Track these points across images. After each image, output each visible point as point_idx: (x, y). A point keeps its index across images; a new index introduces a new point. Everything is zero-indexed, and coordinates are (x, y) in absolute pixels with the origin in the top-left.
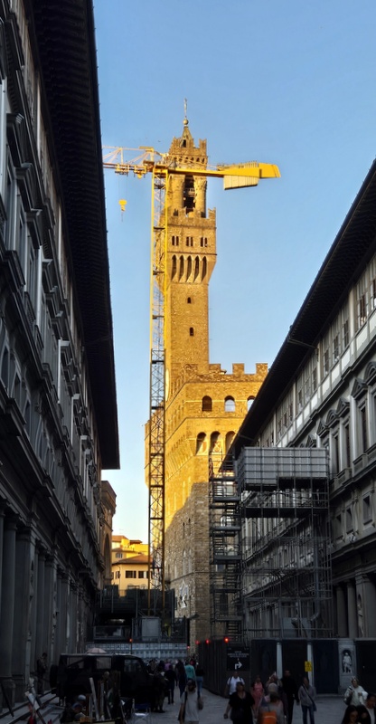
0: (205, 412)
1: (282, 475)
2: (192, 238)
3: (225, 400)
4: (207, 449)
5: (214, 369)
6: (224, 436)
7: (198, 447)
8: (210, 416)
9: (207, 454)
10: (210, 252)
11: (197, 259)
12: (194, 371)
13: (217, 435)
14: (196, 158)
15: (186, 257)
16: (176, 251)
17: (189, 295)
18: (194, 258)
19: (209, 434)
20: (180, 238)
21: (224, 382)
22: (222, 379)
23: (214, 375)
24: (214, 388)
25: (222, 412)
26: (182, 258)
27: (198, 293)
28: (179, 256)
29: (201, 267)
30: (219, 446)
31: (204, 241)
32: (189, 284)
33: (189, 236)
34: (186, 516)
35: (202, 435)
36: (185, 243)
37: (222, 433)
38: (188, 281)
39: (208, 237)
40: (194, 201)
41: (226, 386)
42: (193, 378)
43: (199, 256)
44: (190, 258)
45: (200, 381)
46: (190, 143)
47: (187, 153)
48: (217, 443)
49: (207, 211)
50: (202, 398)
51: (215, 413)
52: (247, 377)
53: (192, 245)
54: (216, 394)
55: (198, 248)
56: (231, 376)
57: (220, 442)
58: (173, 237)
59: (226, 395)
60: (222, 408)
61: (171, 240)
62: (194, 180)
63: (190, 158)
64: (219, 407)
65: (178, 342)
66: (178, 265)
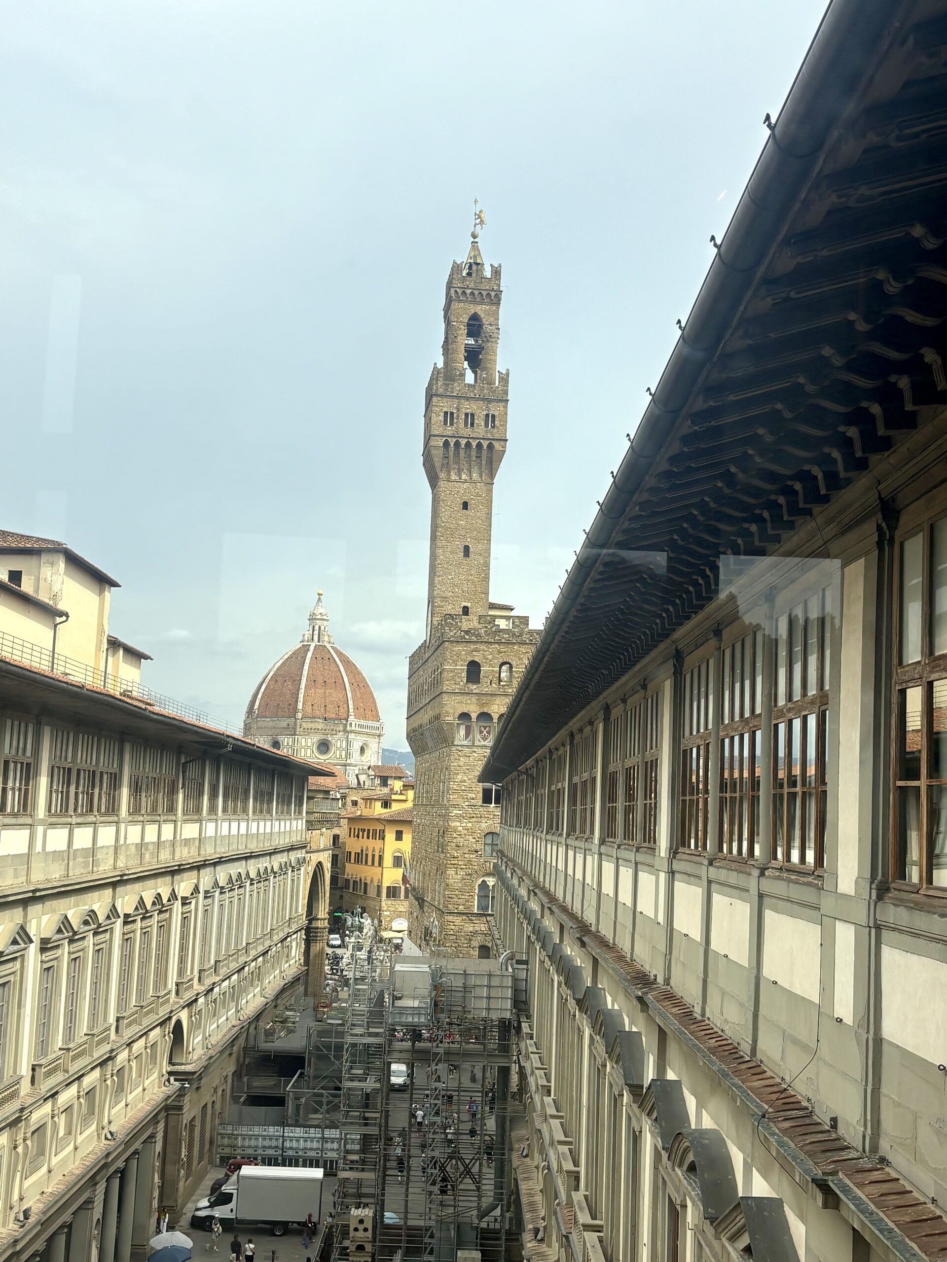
0: (470, 685)
2: (473, 415)
3: (500, 667)
4: (471, 736)
5: (485, 622)
6: (495, 720)
7: (459, 732)
8: (477, 691)
9: (470, 744)
10: (497, 436)
11: (479, 445)
12: (457, 623)
13: (485, 716)
14: (484, 293)
15: (463, 442)
16: (449, 433)
17: (465, 499)
18: (474, 444)
19: (474, 716)
20: (455, 415)
21: (499, 643)
22: (497, 638)
23: (486, 631)
24: (484, 650)
25: (494, 685)
26: (457, 444)
27: (478, 495)
28: (452, 442)
29: (484, 458)
30: (488, 732)
31: (490, 419)
32: (466, 481)
33: (468, 411)
34: (441, 823)
35: (465, 716)
36: (462, 422)
37: (493, 715)
38: (464, 477)
39: (496, 414)
40: (481, 357)
41: (503, 648)
42: (455, 634)
43: (482, 441)
44: (468, 445)
45: (465, 639)
46: (477, 271)
47: (472, 285)
48: (485, 728)
49: (497, 374)
50: (466, 663)
51: (484, 687)
52: (531, 636)
53: (472, 425)
54: (487, 659)
55: (480, 430)
56: (509, 634)
57: (490, 727)
58: (446, 413)
59: (501, 661)
60: (495, 680)
61: (442, 418)
62: (480, 326)
63: (476, 292)
64: (490, 677)
65: (446, 566)
66: (451, 453)
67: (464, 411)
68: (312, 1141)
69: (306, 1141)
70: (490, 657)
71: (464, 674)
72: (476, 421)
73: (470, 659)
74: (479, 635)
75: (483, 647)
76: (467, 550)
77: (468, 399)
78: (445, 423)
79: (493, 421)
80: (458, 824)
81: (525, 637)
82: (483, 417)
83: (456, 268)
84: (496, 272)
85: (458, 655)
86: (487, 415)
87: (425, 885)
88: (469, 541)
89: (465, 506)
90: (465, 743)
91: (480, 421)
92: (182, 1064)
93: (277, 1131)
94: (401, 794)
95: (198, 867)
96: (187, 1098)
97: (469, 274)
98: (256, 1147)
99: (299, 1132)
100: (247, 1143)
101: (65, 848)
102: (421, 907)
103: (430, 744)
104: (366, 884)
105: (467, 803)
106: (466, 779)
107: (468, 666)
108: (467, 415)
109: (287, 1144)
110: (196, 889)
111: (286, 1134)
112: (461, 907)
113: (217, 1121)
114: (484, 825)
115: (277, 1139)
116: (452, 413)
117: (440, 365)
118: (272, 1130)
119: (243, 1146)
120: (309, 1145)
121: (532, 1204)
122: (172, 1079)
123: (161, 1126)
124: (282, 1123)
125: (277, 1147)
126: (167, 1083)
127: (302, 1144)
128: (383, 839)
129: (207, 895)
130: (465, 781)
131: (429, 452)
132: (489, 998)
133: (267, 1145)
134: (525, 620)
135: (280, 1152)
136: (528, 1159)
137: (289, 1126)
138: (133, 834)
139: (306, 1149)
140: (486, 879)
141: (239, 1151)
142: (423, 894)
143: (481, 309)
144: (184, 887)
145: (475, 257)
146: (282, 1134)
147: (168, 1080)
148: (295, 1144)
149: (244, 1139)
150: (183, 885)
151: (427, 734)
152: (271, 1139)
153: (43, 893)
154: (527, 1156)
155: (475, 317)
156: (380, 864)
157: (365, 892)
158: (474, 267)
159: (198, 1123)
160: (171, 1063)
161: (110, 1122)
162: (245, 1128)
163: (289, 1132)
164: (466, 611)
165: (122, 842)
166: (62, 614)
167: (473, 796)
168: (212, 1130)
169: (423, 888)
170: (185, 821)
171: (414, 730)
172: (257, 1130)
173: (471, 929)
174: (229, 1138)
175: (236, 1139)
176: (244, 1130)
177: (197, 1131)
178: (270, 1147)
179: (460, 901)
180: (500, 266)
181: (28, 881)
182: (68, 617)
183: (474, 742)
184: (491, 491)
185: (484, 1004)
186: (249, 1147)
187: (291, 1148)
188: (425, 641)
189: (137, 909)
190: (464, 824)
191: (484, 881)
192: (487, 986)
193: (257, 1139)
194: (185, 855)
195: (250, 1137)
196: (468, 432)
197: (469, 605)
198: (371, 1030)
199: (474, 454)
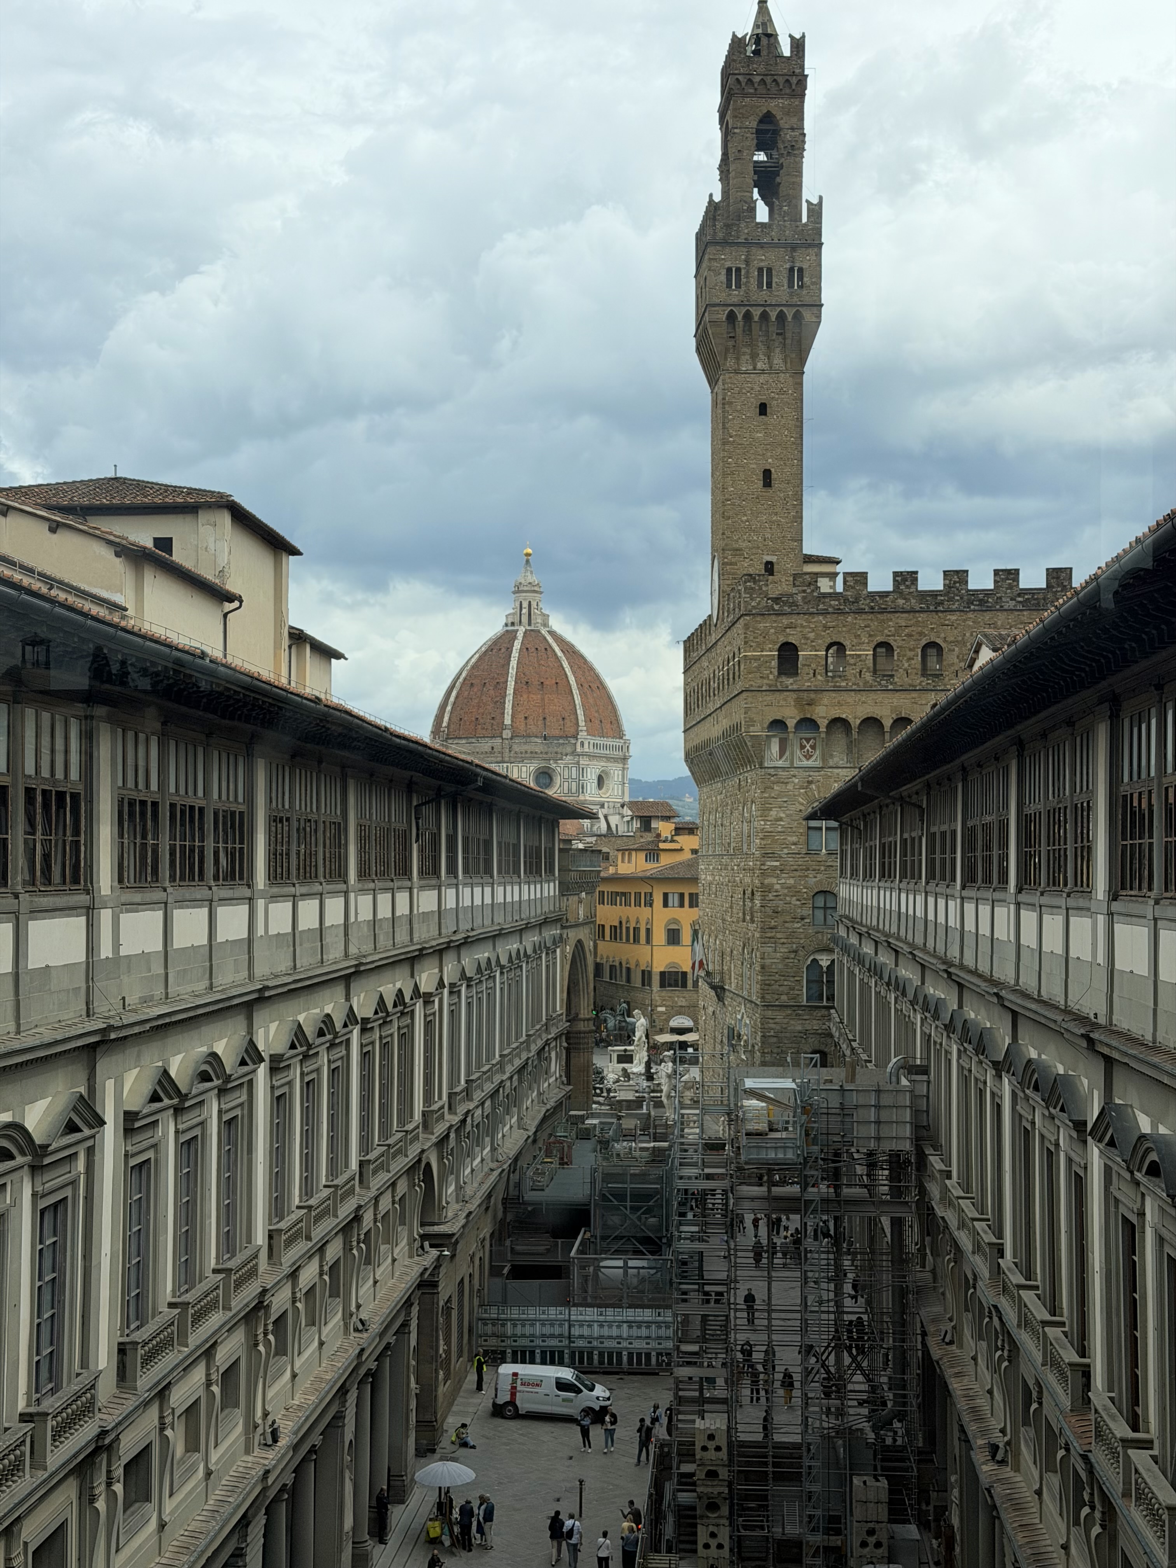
0: (784, 679)
2: (770, 270)
3: (827, 650)
4: (787, 753)
5: (803, 584)
6: (823, 729)
7: (769, 748)
8: (795, 687)
9: (787, 764)
10: (808, 300)
12: (761, 589)
13: (808, 723)
14: (781, 80)
15: (756, 313)
16: (735, 300)
17: (763, 398)
18: (773, 315)
19: (791, 723)
20: (743, 272)
21: (825, 613)
22: (821, 606)
23: (804, 598)
24: (802, 626)
25: (819, 677)
26: (748, 316)
27: (782, 392)
28: (740, 314)
29: (789, 335)
30: (813, 747)
31: (796, 275)
32: (763, 372)
33: (762, 264)
34: (747, 880)
35: (778, 724)
36: (754, 282)
37: (819, 721)
38: (760, 365)
39: (805, 266)
40: (778, 180)
41: (829, 620)
42: (758, 604)
43: (784, 309)
44: (764, 316)
45: (774, 610)
46: (769, 46)
47: (762, 69)
48: (808, 740)
49: (805, 206)
50: (777, 647)
51: (804, 680)
52: (872, 601)
53: (769, 285)
54: (808, 639)
55: (781, 292)
56: (839, 600)
57: (815, 739)
58: (729, 270)
59: (829, 641)
60: (820, 669)
61: (723, 278)
62: (776, 132)
63: (768, 80)
64: (813, 666)
65: (737, 502)
66: (739, 330)
67: (756, 264)
68: (610, 1327)
69: (601, 1326)
70: (812, 635)
71: (774, 663)
72: (775, 280)
73: (782, 639)
74: (794, 604)
75: (800, 621)
76: (767, 475)
77: (761, 246)
78: (729, 286)
79: (800, 278)
80: (774, 881)
81: (863, 604)
82: (785, 274)
83: (737, 44)
84: (798, 45)
85: (765, 634)
86: (791, 270)
87: (725, 968)
88: (770, 462)
89: (763, 409)
90: (780, 763)
91: (780, 279)
92: (433, 1224)
93: (561, 1314)
94: (672, 841)
95: (440, 952)
96: (443, 1271)
97: (756, 52)
98: (533, 1335)
99: (591, 1314)
100: (519, 1330)
101: (289, 930)
102: (720, 999)
103: (724, 768)
104: (628, 969)
105: (786, 851)
106: (783, 815)
107: (779, 650)
108: (760, 270)
109: (576, 1331)
110: (441, 984)
111: (573, 1318)
112: (784, 998)
113: (476, 1302)
114: (812, 881)
115: (561, 1325)
116: (738, 270)
117: (717, 198)
118: (553, 1312)
119: (515, 1335)
120: (606, 1332)
121: (974, 1410)
122: (426, 1244)
123: (415, 1310)
124: (566, 1302)
125: (561, 1336)
126: (420, 1252)
127: (596, 1331)
128: (651, 905)
129: (454, 990)
130: (781, 819)
131: (705, 329)
132: (878, 1123)
133: (548, 1333)
134: (860, 578)
135: (566, 1342)
136: (954, 1347)
137: (575, 1305)
138: (363, 905)
139: (602, 1337)
140: (818, 957)
141: (509, 1342)
142: (722, 980)
143: (775, 105)
144: (426, 980)
145: (764, 24)
146: (567, 1317)
147: (422, 1247)
148: (586, 1332)
149: (515, 1325)
150: (424, 976)
151: (719, 754)
152: (552, 1325)
153: (272, 993)
154: (951, 1343)
155: (768, 118)
156: (648, 941)
157: (628, 980)
158: (764, 41)
159: (454, 1304)
160: (423, 1224)
161: (358, 1306)
162: (515, 1310)
163: (576, 1314)
164: (769, 568)
165: (352, 919)
166: (230, 597)
167: (794, 839)
168: (471, 1312)
169: (722, 973)
170: (422, 888)
171: (697, 749)
172: (532, 1313)
173: (799, 1028)
174: (493, 1325)
175: (503, 1325)
176: (514, 1313)
177: (454, 1314)
178: (552, 1336)
179: (781, 989)
180: (803, 36)
181: (251, 977)
182: (241, 601)
183: (792, 762)
184: (801, 384)
185: (872, 1130)
186: (523, 1336)
187: (581, 1337)
188: (710, 617)
189: (376, 1013)
190: (783, 881)
191: (815, 961)
192: (875, 1106)
193: (532, 1325)
194: (426, 934)
195: (523, 1322)
196: (763, 296)
197: (773, 559)
198: (707, 1171)
199: (773, 329)
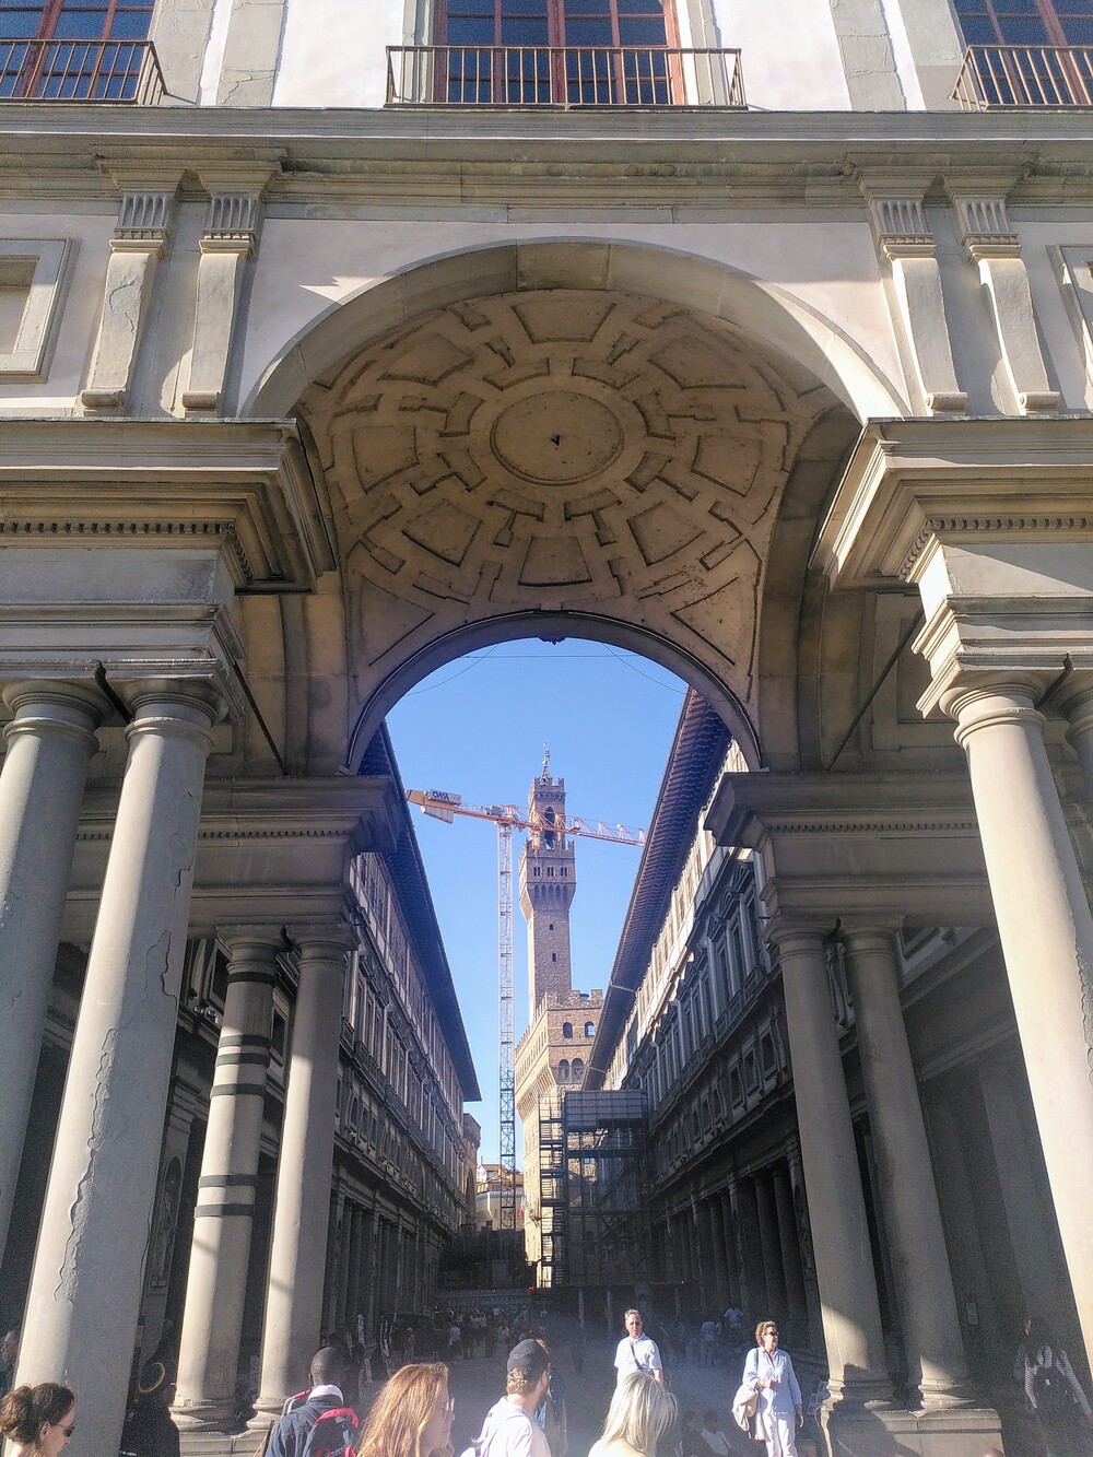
0: (566, 1040)
1: (601, 1117)
2: (552, 869)
3: (586, 1026)
4: (569, 1077)
5: (573, 996)
6: (586, 1063)
7: (560, 1074)
8: (571, 1044)
9: (569, 1082)
10: (569, 881)
11: (558, 888)
12: (554, 998)
13: (578, 1062)
14: (554, 795)
15: (547, 887)
16: (538, 881)
17: (551, 923)
18: (555, 887)
19: (570, 1062)
20: (541, 869)
21: (584, 1008)
22: (582, 1006)
23: (574, 1002)
24: (574, 1015)
25: (582, 1038)
26: (543, 888)
27: (559, 920)
28: (540, 886)
29: (562, 896)
30: (581, 1073)
31: (564, 871)
32: (551, 911)
33: (549, 866)
35: (564, 1062)
36: (545, 873)
37: (584, 1060)
38: (549, 909)
39: (567, 867)
41: (586, 1013)
42: (553, 1005)
43: (559, 885)
44: (551, 888)
45: (561, 1008)
46: (550, 782)
47: (548, 790)
48: (579, 1070)
49: (566, 844)
50: (563, 1025)
51: (575, 1040)
53: (552, 875)
54: (576, 1021)
55: (558, 877)
56: (590, 1003)
57: (582, 1069)
58: (535, 869)
59: (586, 1021)
60: (583, 1035)
61: (532, 871)
62: (553, 816)
63: (551, 794)
64: (580, 1033)
65: (541, 968)
66: (540, 894)
67: (546, 866)
70: (578, 1019)
71: (561, 1033)
72: (555, 873)
73: (565, 1021)
74: (570, 1005)
75: (573, 1012)
76: (554, 956)
77: (548, 858)
78: (535, 874)
79: (566, 872)
82: (559, 870)
83: (538, 782)
84: (561, 782)
85: (557, 1019)
86: (562, 869)
88: (556, 951)
89: (551, 927)
90: (566, 1082)
91: (557, 872)
97: (545, 785)
103: (538, 1097)
107: (564, 1027)
108: (548, 869)
116: (539, 869)
143: (553, 805)
145: (547, 775)
155: (549, 810)
158: (548, 781)
180: (563, 780)
183: (572, 1081)
184: (567, 917)
196: (550, 879)
199: (555, 893)
